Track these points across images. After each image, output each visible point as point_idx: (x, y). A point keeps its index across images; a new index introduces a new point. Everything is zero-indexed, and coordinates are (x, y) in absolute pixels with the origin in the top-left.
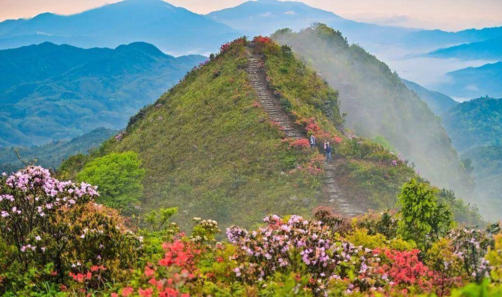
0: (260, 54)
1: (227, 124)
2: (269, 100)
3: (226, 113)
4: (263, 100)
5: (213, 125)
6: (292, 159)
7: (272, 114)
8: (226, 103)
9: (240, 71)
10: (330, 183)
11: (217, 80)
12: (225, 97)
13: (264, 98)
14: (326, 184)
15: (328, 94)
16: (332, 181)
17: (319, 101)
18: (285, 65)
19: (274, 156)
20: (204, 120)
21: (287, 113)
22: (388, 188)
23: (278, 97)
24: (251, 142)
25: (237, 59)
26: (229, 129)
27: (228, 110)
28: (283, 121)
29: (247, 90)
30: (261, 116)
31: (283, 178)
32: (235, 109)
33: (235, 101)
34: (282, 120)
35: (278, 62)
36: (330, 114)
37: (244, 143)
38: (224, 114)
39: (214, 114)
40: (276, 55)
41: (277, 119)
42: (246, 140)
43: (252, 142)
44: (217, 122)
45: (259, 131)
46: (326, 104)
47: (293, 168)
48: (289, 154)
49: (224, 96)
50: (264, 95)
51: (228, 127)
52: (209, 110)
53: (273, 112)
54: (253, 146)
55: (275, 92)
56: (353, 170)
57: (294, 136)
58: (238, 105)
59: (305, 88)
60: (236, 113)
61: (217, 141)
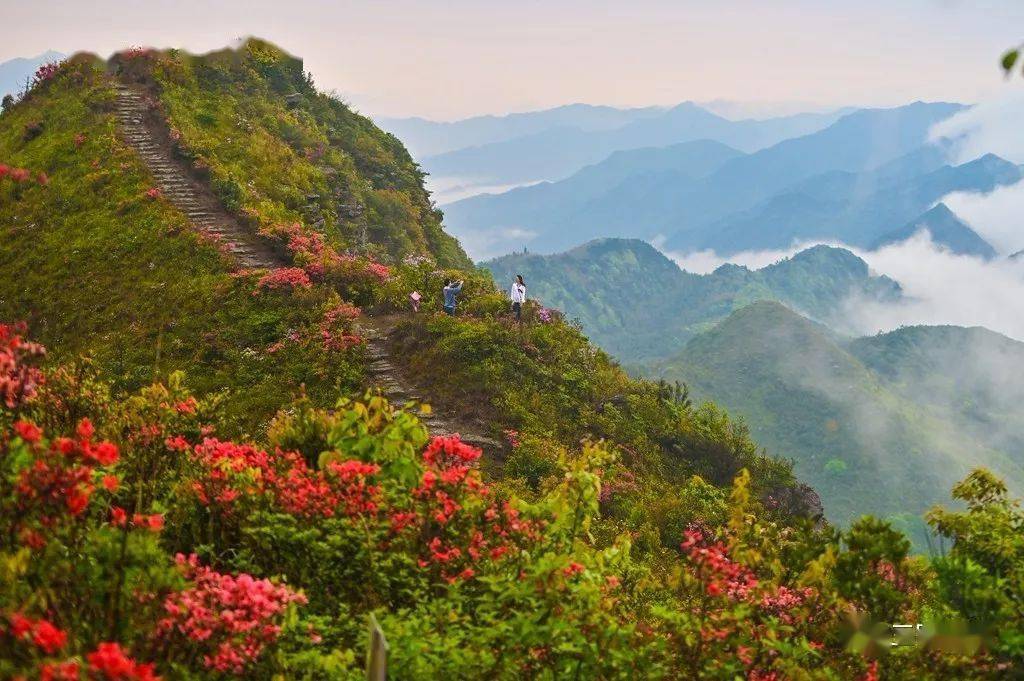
0: (143, 81)
1: (78, 243)
2: (181, 183)
3: (74, 217)
4: (165, 183)
5: (40, 246)
6: (268, 317)
7: (194, 217)
8: (71, 192)
9: (99, 118)
10: (382, 373)
11: (38, 143)
12: (68, 178)
13: (168, 178)
14: (372, 374)
15: (311, 179)
16: (385, 366)
17: (295, 192)
18: (208, 107)
19: (217, 315)
20: (12, 237)
21: (231, 213)
22: (539, 378)
23: (203, 175)
24: (148, 283)
25: (86, 93)
26: (87, 254)
27: (79, 208)
28: (223, 232)
29: (123, 160)
30: (168, 220)
31: (251, 365)
32: (97, 206)
33: (96, 187)
34: (220, 229)
35: (189, 100)
36: (321, 227)
37: (130, 288)
38: (67, 221)
39: (41, 221)
40: (183, 84)
41: (210, 228)
42: (132, 280)
43: (151, 285)
44: (51, 239)
45: (167, 256)
46: (311, 200)
47: (274, 340)
48: (259, 306)
49: (64, 176)
50: (168, 172)
51: (83, 250)
52: (26, 212)
53: (197, 211)
54: (156, 293)
55: (197, 165)
56: (440, 335)
57: (258, 267)
58: (104, 195)
59: (258, 162)
60: (98, 216)
61: (56, 286)
